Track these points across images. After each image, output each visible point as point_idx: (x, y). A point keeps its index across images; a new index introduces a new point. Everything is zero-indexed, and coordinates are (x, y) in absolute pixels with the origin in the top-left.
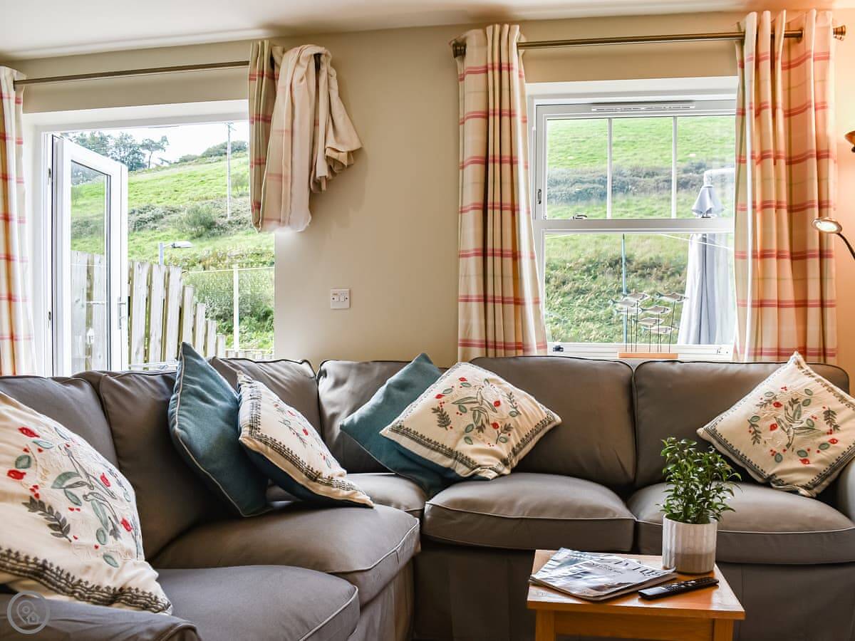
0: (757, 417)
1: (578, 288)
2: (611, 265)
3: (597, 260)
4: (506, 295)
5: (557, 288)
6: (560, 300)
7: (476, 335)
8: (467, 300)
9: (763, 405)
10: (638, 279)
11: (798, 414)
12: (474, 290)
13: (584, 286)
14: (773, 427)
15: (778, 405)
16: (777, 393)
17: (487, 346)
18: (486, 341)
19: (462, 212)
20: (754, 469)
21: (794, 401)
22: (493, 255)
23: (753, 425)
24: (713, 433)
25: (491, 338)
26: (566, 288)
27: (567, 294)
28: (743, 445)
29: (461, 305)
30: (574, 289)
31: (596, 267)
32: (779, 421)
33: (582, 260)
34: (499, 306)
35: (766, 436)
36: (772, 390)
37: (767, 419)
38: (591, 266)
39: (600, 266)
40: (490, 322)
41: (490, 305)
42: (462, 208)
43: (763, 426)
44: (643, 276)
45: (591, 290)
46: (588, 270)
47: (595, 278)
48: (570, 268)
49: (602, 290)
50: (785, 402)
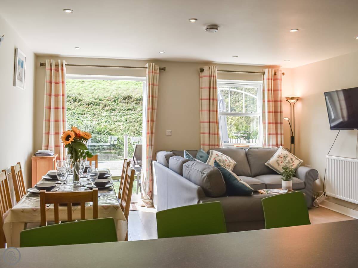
0: (278, 160)
1: (112, 108)
2: (124, 99)
3: (118, 97)
4: (215, 133)
5: (103, 108)
6: (105, 113)
7: (207, 142)
8: (204, 133)
9: (278, 158)
10: (135, 105)
11: (286, 159)
12: (207, 131)
13: (114, 107)
14: (282, 162)
15: (281, 157)
16: (281, 155)
17: (210, 145)
18: (210, 144)
19: (201, 111)
20: (279, 171)
21: (284, 157)
22: (212, 123)
23: (277, 162)
24: (269, 164)
25: (211, 143)
26: (107, 108)
27: (107, 111)
28: (276, 166)
29: (202, 135)
30: (110, 109)
31: (118, 100)
32: (283, 161)
33: (112, 97)
34: (213, 135)
35: (280, 164)
36: (279, 154)
37: (280, 161)
38: (115, 99)
39: (119, 99)
40: (211, 139)
41: (211, 135)
42: (201, 110)
43: (280, 162)
44: (137, 104)
45: (117, 109)
46: (115, 101)
47: (118, 104)
48: (107, 100)
49: (121, 109)
50: (283, 157)
